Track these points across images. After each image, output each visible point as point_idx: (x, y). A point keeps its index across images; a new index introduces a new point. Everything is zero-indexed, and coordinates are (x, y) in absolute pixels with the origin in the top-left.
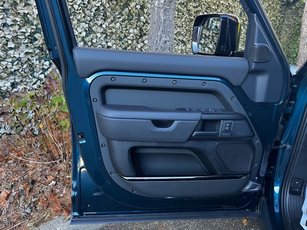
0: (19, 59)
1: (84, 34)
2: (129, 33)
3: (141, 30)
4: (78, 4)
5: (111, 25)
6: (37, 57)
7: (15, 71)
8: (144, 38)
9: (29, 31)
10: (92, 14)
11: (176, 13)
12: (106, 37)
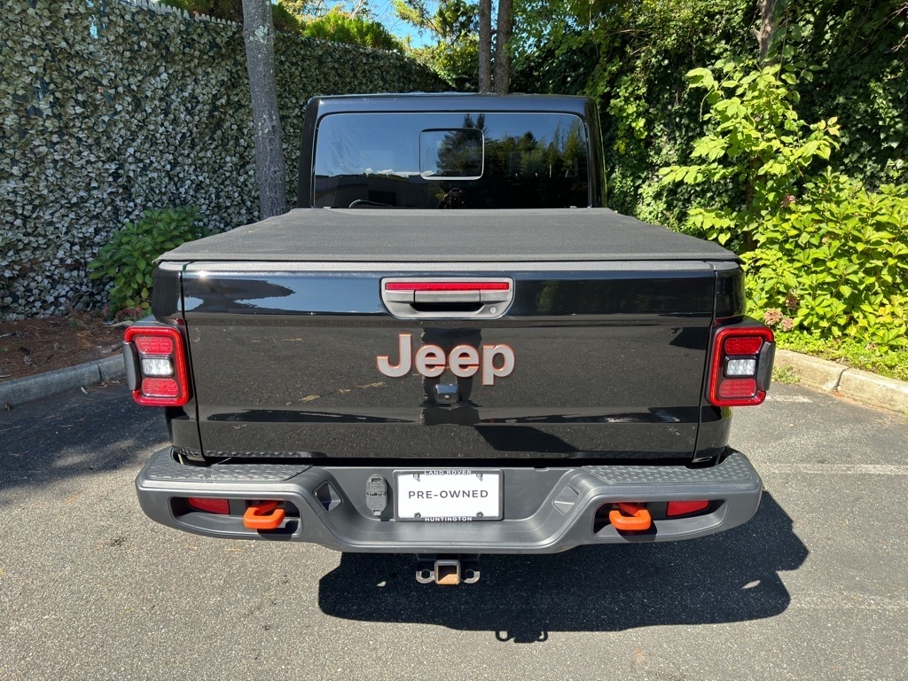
0: (102, 200)
1: (168, 167)
2: (226, 163)
3: (242, 157)
4: (160, 132)
5: (201, 155)
6: (120, 197)
7: (98, 214)
8: (248, 167)
9: (113, 167)
10: (177, 142)
11: (291, 131)
12: (195, 170)
